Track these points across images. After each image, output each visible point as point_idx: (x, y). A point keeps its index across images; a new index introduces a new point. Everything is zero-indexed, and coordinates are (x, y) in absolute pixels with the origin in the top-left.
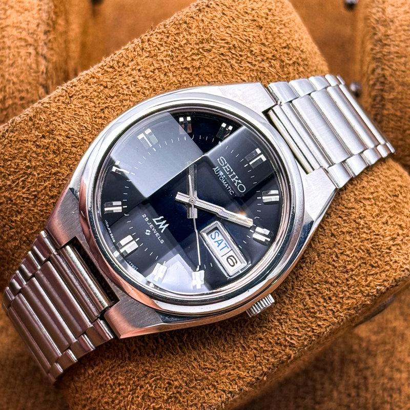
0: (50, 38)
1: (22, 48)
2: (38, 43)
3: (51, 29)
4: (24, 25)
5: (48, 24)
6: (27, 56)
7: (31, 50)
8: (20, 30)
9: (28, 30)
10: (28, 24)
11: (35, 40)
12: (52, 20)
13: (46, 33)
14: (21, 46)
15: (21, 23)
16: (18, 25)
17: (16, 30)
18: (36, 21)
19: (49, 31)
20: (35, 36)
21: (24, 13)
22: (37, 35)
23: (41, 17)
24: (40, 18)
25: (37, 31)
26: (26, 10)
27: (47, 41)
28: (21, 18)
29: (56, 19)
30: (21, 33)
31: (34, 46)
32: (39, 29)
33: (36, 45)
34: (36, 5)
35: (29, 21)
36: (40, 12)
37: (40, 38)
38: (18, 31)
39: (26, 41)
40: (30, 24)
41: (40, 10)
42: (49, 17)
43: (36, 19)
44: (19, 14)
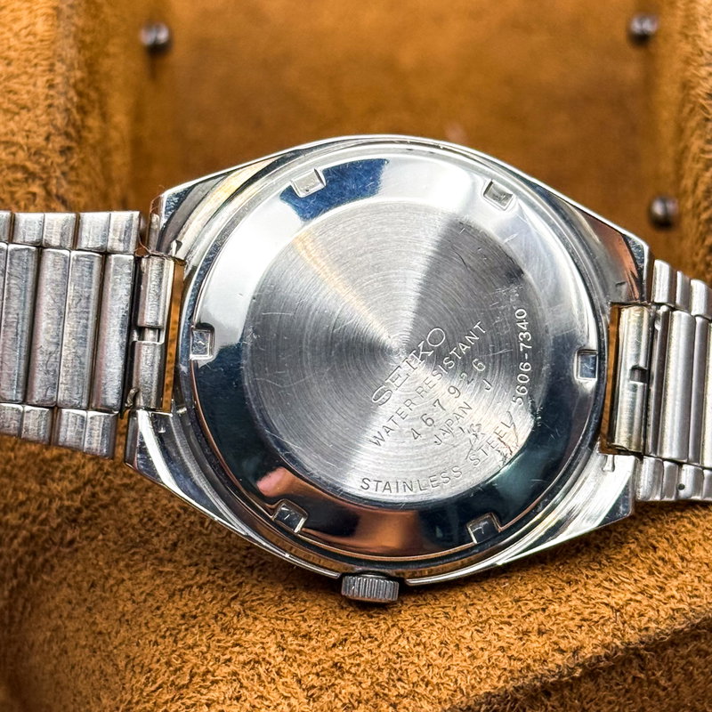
0: (72, 162)
1: (17, 184)
2: (48, 173)
3: (73, 144)
4: (20, 139)
5: (67, 135)
6: (28, 199)
7: (36, 188)
8: (13, 149)
9: (29, 149)
10: (28, 137)
11: (44, 168)
12: (74, 125)
13: (65, 151)
14: (16, 180)
15: (14, 134)
16: (9, 137)
17: (5, 148)
18: (43, 130)
19: (69, 148)
20: (43, 160)
21: (18, 114)
22: (47, 158)
23: (52, 121)
24: (51, 123)
25: (46, 149)
26: (23, 107)
27: (66, 168)
28: (12, 125)
29: (82, 121)
30: (14, 154)
31: (41, 179)
32: (50, 146)
33: (44, 176)
34: (42, 97)
35: (29, 131)
36: (52, 109)
37: (52, 163)
38: (8, 151)
39: (24, 169)
40: (32, 135)
41: (50, 106)
42: (69, 120)
43: (44, 125)
44: (9, 116)
